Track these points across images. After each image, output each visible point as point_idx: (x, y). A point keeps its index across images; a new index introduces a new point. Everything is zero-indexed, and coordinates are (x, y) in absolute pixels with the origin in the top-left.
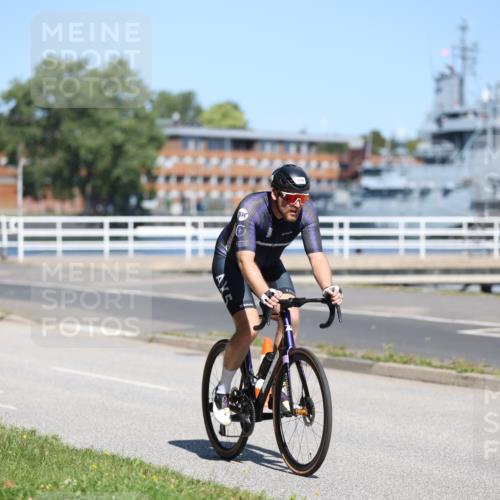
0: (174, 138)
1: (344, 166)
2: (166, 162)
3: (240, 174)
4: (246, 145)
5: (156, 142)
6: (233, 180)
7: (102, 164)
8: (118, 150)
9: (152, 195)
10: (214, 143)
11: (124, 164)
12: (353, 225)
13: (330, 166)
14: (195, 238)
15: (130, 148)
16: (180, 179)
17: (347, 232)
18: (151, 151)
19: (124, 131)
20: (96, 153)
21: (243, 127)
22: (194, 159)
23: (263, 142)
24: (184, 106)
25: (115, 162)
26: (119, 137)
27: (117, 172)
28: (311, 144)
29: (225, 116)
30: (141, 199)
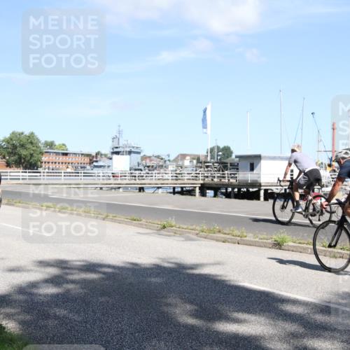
0: (47, 152)
1: (91, 160)
2: (44, 158)
3: (64, 161)
4: (66, 154)
5: (42, 153)
8: (32, 155)
10: (57, 154)
11: (33, 158)
12: (84, 173)
13: (87, 160)
15: (35, 155)
17: (82, 174)
20: (26, 156)
22: (53, 158)
23: (70, 154)
24: (51, 145)
25: (31, 159)
26: (32, 152)
28: (82, 154)
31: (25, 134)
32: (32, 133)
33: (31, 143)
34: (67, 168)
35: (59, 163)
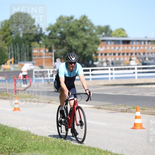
0: (103, 41)
2: (101, 49)
3: (126, 52)
4: (127, 42)
5: (98, 42)
6: (123, 54)
7: (80, 50)
8: (85, 46)
9: (97, 60)
10: (116, 42)
11: (87, 50)
14: (112, 74)
15: (89, 45)
16: (106, 54)
18: (96, 46)
19: (87, 39)
20: (78, 47)
21: (126, 37)
22: (110, 48)
23: (133, 41)
24: (106, 30)
26: (85, 41)
27: (85, 52)
29: (120, 33)
30: (93, 62)
31: (75, 18)
32: (85, 17)
33: (84, 30)
34: (131, 60)
35: (119, 54)
